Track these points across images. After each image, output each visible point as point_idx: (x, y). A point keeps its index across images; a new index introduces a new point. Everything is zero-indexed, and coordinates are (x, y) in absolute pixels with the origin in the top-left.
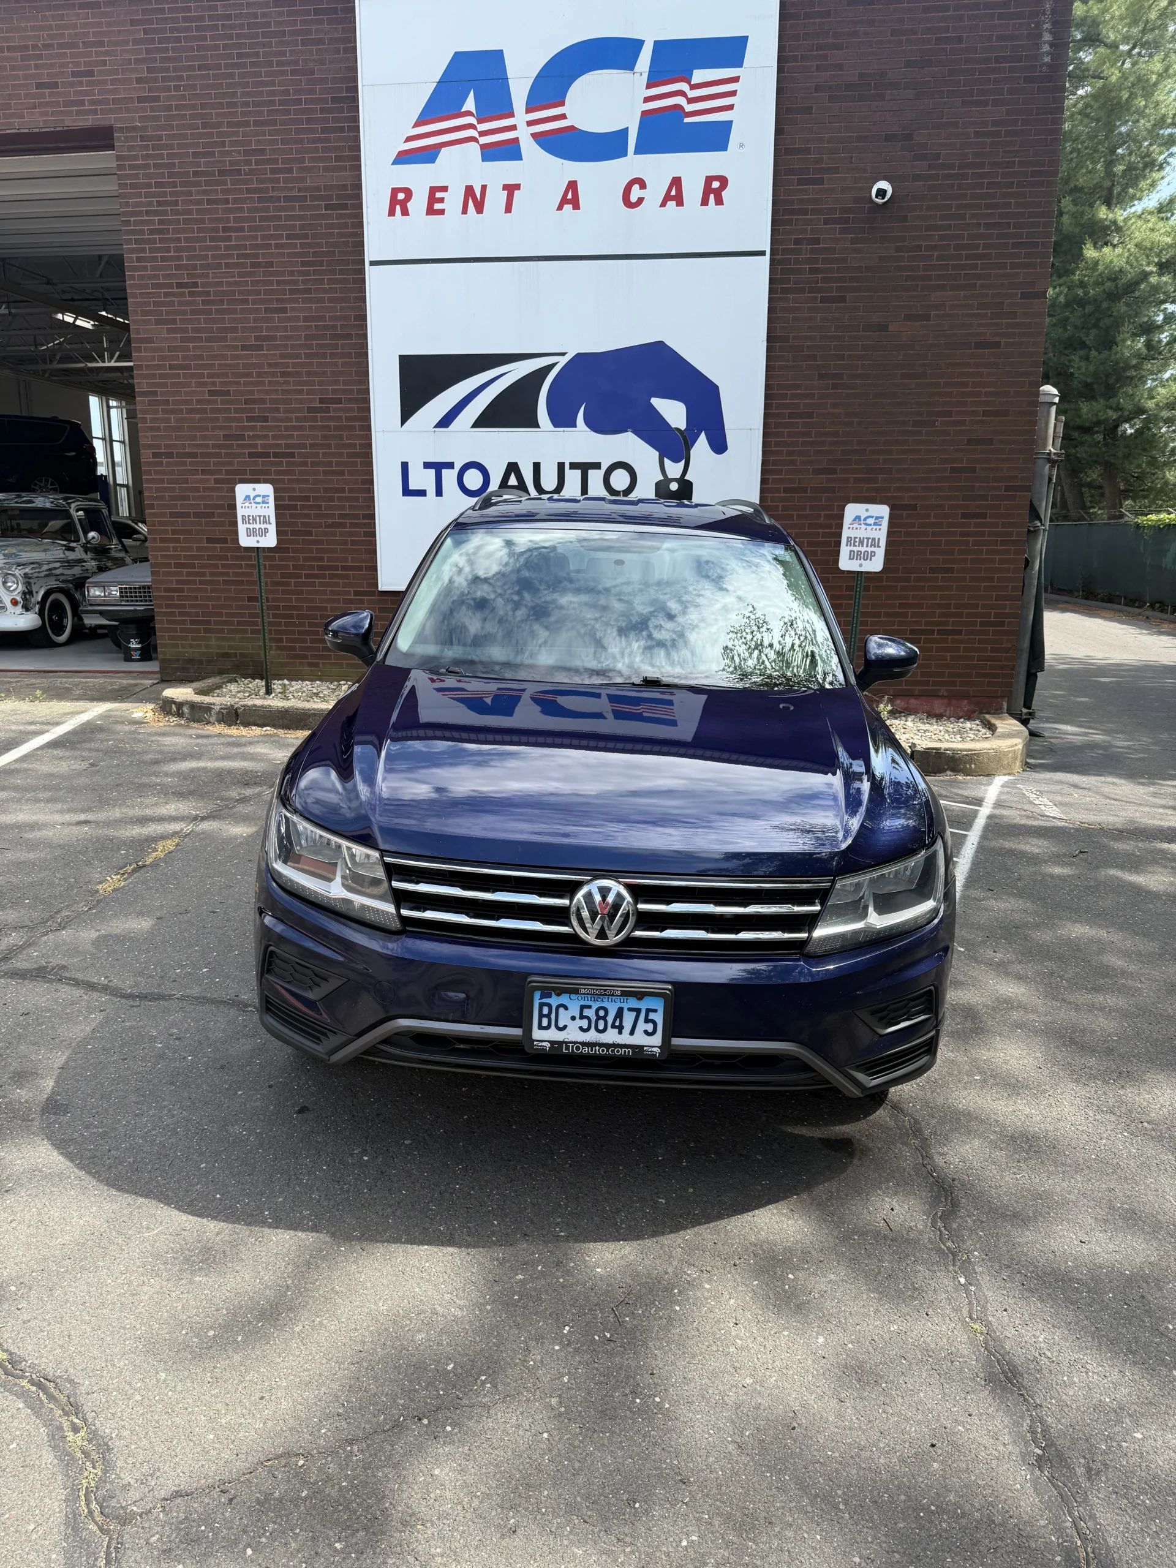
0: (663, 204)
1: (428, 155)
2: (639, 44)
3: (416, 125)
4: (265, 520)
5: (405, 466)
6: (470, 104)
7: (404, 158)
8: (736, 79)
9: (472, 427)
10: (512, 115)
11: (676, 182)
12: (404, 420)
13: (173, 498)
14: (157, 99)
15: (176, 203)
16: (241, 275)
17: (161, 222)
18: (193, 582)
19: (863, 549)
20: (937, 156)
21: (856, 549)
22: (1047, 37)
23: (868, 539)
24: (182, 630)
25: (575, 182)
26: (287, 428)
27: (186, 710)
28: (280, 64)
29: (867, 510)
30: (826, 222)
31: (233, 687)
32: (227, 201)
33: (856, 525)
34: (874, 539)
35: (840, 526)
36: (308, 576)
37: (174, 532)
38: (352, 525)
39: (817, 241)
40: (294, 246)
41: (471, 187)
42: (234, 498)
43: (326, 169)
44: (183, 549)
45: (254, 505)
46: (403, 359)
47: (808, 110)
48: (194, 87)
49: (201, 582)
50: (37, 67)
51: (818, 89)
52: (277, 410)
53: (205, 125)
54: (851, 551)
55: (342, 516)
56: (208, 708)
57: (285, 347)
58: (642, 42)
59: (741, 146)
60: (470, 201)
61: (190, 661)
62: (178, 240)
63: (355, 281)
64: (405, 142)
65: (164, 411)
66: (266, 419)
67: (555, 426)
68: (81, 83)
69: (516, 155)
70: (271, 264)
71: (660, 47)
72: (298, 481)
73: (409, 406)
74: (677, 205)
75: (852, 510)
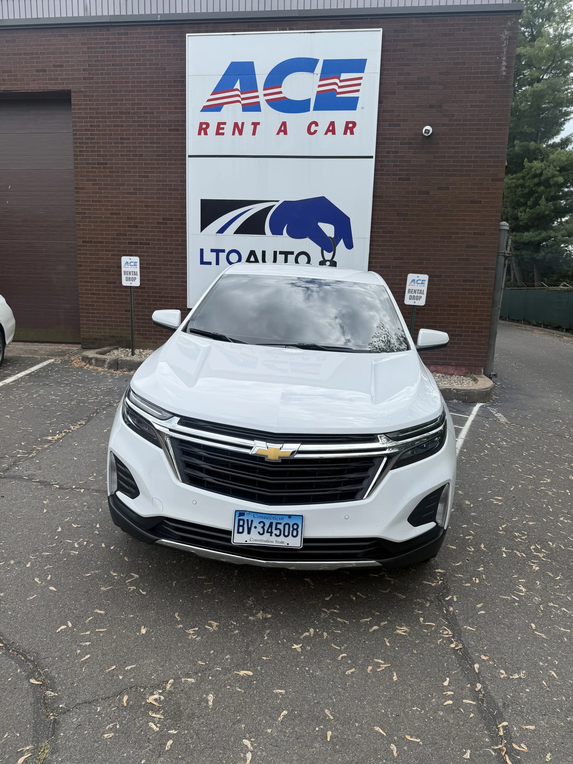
0: (326, 134)
1: (217, 108)
2: (316, 61)
3: (212, 94)
4: (135, 273)
5: (202, 251)
6: (237, 86)
7: (206, 109)
8: (361, 78)
9: (234, 233)
10: (257, 91)
11: (332, 124)
12: (202, 229)
13: (91, 262)
14: (92, 78)
15: (99, 126)
16: (128, 160)
17: (91, 134)
18: (99, 302)
19: (416, 295)
20: (454, 115)
21: (412, 295)
22: (504, 63)
23: (418, 290)
24: (93, 324)
25: (285, 122)
26: (147, 231)
27: (93, 361)
28: (150, 64)
29: (418, 277)
30: (401, 144)
31: (116, 352)
32: (123, 126)
33: (413, 284)
34: (421, 290)
35: (405, 284)
36: (154, 300)
37: (91, 278)
38: (176, 277)
39: (397, 152)
40: (153, 147)
41: (237, 123)
42: (120, 263)
43: (170, 113)
44: (95, 286)
45: (130, 266)
46: (202, 200)
47: (394, 93)
48: (110, 74)
49: (103, 302)
50: (37, 62)
51: (398, 83)
52: (142, 223)
53: (114, 91)
54: (410, 296)
55: (171, 273)
56: (104, 361)
57: (147, 193)
58: (317, 60)
59: (363, 108)
60: (236, 129)
61: (96, 339)
62: (99, 143)
63: (181, 164)
64: (207, 101)
65: (89, 222)
66: (137, 227)
67: (273, 233)
68: (57, 71)
69: (259, 110)
70: (142, 155)
71: (326, 63)
72: (151, 256)
73: (205, 223)
74: (332, 134)
75: (411, 277)
